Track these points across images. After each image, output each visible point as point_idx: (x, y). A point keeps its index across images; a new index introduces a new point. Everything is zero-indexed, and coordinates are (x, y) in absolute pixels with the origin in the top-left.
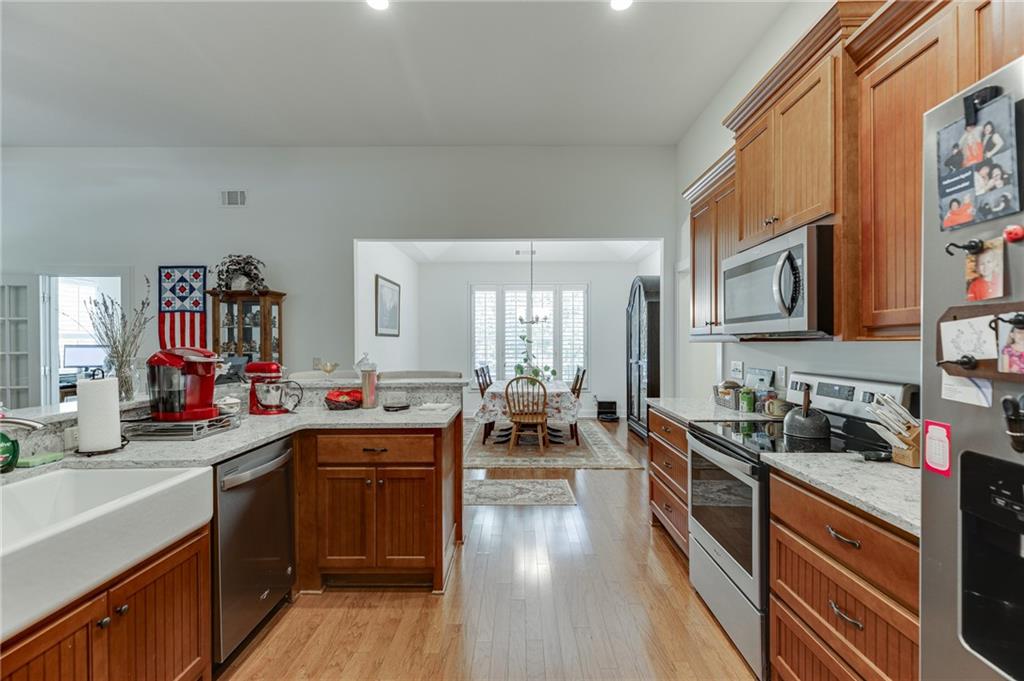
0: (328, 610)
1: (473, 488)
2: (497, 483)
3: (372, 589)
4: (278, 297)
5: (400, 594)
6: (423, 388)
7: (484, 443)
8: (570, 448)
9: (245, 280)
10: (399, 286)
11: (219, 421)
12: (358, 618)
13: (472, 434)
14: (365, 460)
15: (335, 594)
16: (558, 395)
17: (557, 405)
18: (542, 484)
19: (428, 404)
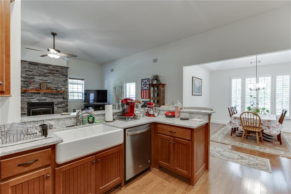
0: (158, 177)
1: (221, 151)
2: (232, 152)
3: (172, 176)
4: (164, 85)
5: (180, 181)
6: (194, 113)
7: (231, 135)
8: (276, 145)
9: (156, 81)
10: (202, 80)
11: (135, 117)
12: (165, 184)
13: (228, 131)
14: (170, 134)
15: (162, 173)
16: (269, 121)
18: (254, 158)
19: (196, 119)
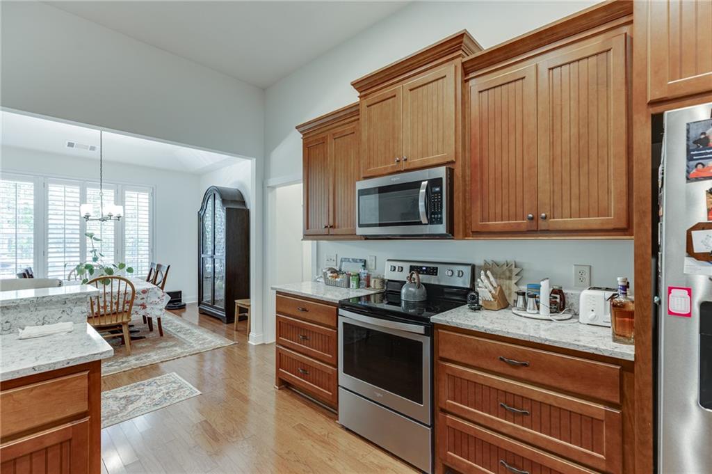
8: (156, 340)
16: (144, 292)
17: (142, 302)
18: (150, 384)
